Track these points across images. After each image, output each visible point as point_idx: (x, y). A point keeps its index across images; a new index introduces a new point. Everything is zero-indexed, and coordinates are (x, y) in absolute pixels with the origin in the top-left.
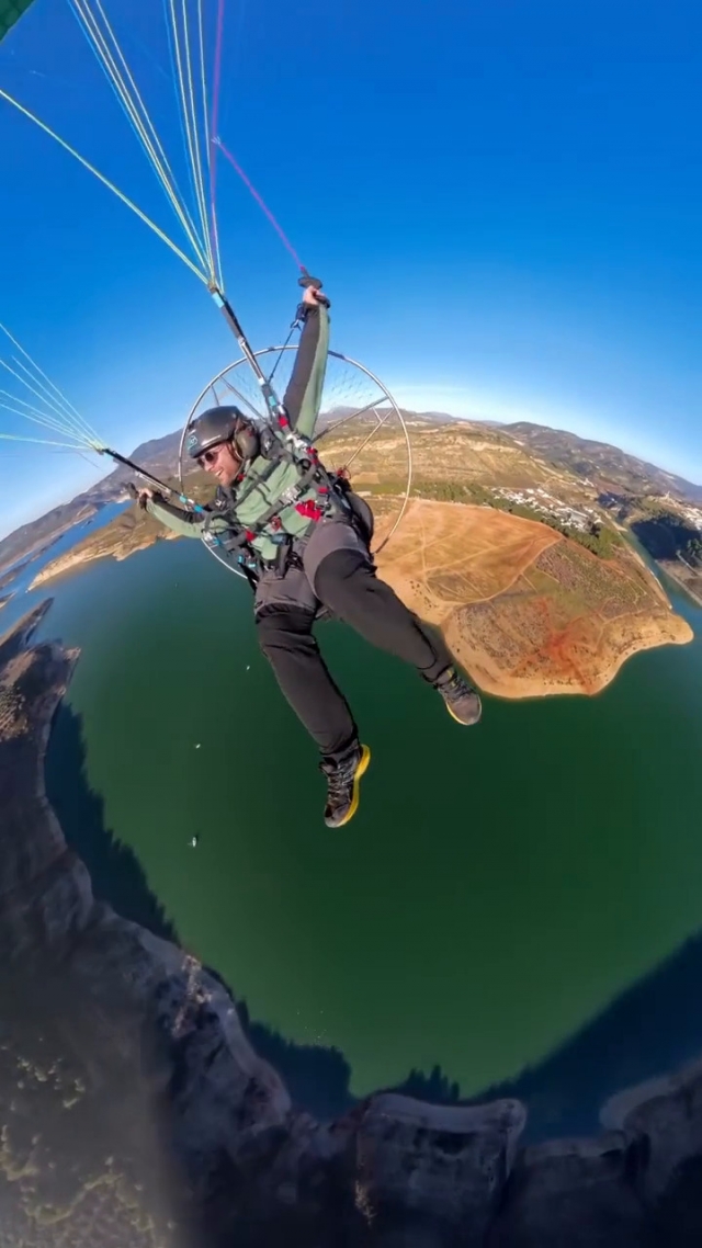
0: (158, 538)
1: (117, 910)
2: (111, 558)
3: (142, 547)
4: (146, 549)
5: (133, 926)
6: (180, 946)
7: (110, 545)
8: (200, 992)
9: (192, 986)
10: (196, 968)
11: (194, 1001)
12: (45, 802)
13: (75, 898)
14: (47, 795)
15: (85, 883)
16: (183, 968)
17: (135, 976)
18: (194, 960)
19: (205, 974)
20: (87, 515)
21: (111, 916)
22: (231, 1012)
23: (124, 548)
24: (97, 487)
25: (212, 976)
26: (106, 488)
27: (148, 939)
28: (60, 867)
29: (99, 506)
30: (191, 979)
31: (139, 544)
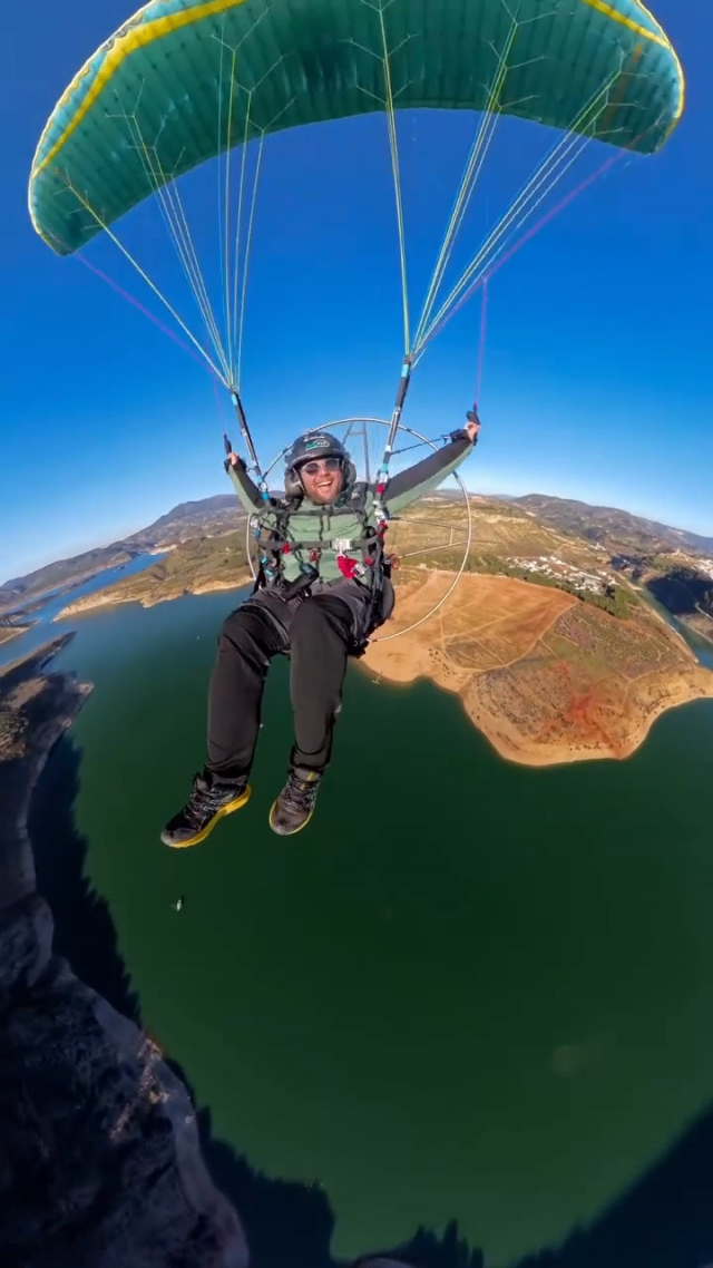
0: (186, 592)
1: (75, 970)
2: (138, 604)
3: (169, 598)
4: (173, 601)
5: (91, 992)
6: (140, 1026)
7: (140, 591)
8: (155, 1089)
9: (147, 1078)
10: (156, 1057)
11: (146, 1099)
12: (24, 833)
13: (31, 946)
14: (28, 826)
15: (45, 931)
16: (140, 1054)
17: (81, 1054)
18: (154, 1047)
19: (165, 1066)
20: (121, 561)
21: (67, 976)
22: (189, 1120)
23: (152, 596)
24: (134, 537)
25: (174, 1068)
26: (143, 539)
27: (105, 1012)
28: (23, 908)
29: (134, 555)
30: (147, 1071)
31: (166, 595)
